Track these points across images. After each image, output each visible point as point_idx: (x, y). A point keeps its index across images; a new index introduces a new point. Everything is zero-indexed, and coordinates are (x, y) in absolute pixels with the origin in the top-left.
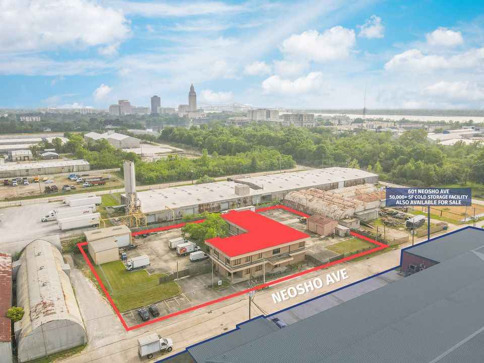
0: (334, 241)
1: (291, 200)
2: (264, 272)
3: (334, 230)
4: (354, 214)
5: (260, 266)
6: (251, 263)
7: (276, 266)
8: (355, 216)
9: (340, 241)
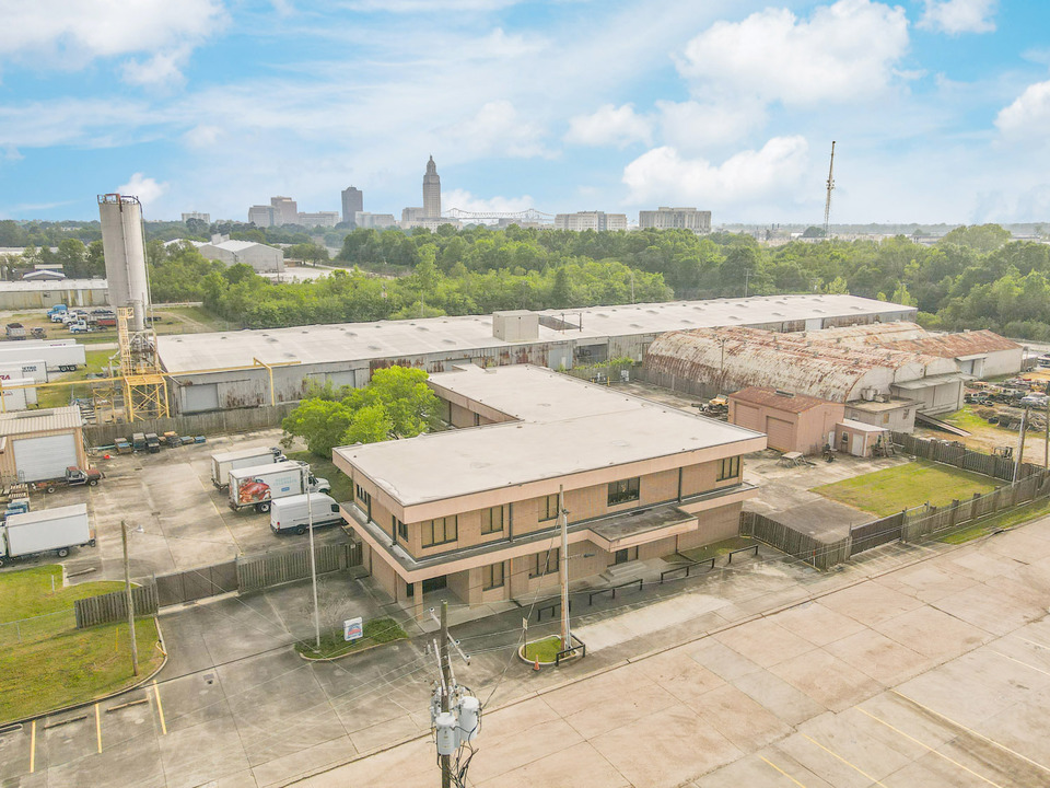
0: (836, 472)
1: (669, 354)
2: (563, 582)
3: (832, 434)
4: (893, 386)
5: (552, 557)
6: (511, 541)
7: (622, 557)
8: (895, 391)
9: (857, 470)
